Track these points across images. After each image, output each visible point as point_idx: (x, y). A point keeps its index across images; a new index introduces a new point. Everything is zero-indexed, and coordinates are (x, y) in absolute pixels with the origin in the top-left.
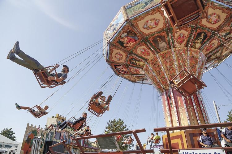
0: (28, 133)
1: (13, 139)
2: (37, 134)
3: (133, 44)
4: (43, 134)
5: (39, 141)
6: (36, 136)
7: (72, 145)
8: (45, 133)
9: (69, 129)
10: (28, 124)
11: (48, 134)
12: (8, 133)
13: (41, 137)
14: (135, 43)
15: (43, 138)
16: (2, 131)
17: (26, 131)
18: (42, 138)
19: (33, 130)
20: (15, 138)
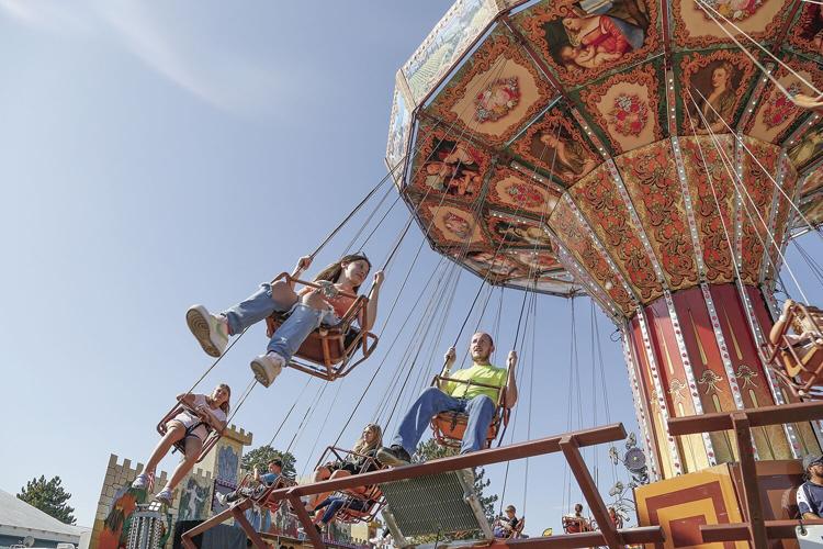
0: (113, 493)
1: (65, 516)
2: (145, 495)
3: (605, 61)
5: (154, 519)
6: (144, 501)
7: (274, 538)
10: (114, 458)
11: (189, 495)
12: (47, 497)
13: (159, 504)
14: (617, 56)
15: (170, 511)
16: (26, 489)
17: (106, 485)
18: (166, 512)
20: (70, 514)
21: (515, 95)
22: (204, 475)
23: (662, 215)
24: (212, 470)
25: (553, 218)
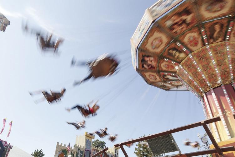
0: (58, 153)
2: (67, 153)
4: (72, 153)
6: (66, 155)
8: (75, 152)
9: (98, 148)
10: (58, 143)
11: (78, 153)
13: (71, 156)
17: (56, 150)
19: (63, 149)
21: (161, 41)
22: (82, 147)
23: (207, 67)
24: (84, 146)
25: (178, 72)
